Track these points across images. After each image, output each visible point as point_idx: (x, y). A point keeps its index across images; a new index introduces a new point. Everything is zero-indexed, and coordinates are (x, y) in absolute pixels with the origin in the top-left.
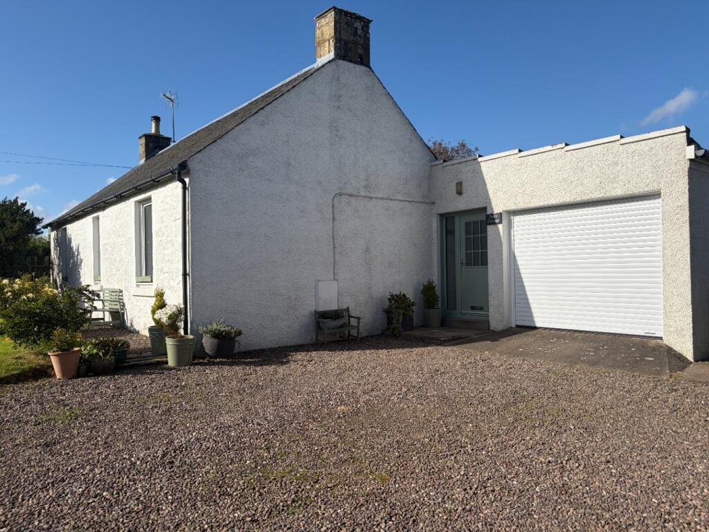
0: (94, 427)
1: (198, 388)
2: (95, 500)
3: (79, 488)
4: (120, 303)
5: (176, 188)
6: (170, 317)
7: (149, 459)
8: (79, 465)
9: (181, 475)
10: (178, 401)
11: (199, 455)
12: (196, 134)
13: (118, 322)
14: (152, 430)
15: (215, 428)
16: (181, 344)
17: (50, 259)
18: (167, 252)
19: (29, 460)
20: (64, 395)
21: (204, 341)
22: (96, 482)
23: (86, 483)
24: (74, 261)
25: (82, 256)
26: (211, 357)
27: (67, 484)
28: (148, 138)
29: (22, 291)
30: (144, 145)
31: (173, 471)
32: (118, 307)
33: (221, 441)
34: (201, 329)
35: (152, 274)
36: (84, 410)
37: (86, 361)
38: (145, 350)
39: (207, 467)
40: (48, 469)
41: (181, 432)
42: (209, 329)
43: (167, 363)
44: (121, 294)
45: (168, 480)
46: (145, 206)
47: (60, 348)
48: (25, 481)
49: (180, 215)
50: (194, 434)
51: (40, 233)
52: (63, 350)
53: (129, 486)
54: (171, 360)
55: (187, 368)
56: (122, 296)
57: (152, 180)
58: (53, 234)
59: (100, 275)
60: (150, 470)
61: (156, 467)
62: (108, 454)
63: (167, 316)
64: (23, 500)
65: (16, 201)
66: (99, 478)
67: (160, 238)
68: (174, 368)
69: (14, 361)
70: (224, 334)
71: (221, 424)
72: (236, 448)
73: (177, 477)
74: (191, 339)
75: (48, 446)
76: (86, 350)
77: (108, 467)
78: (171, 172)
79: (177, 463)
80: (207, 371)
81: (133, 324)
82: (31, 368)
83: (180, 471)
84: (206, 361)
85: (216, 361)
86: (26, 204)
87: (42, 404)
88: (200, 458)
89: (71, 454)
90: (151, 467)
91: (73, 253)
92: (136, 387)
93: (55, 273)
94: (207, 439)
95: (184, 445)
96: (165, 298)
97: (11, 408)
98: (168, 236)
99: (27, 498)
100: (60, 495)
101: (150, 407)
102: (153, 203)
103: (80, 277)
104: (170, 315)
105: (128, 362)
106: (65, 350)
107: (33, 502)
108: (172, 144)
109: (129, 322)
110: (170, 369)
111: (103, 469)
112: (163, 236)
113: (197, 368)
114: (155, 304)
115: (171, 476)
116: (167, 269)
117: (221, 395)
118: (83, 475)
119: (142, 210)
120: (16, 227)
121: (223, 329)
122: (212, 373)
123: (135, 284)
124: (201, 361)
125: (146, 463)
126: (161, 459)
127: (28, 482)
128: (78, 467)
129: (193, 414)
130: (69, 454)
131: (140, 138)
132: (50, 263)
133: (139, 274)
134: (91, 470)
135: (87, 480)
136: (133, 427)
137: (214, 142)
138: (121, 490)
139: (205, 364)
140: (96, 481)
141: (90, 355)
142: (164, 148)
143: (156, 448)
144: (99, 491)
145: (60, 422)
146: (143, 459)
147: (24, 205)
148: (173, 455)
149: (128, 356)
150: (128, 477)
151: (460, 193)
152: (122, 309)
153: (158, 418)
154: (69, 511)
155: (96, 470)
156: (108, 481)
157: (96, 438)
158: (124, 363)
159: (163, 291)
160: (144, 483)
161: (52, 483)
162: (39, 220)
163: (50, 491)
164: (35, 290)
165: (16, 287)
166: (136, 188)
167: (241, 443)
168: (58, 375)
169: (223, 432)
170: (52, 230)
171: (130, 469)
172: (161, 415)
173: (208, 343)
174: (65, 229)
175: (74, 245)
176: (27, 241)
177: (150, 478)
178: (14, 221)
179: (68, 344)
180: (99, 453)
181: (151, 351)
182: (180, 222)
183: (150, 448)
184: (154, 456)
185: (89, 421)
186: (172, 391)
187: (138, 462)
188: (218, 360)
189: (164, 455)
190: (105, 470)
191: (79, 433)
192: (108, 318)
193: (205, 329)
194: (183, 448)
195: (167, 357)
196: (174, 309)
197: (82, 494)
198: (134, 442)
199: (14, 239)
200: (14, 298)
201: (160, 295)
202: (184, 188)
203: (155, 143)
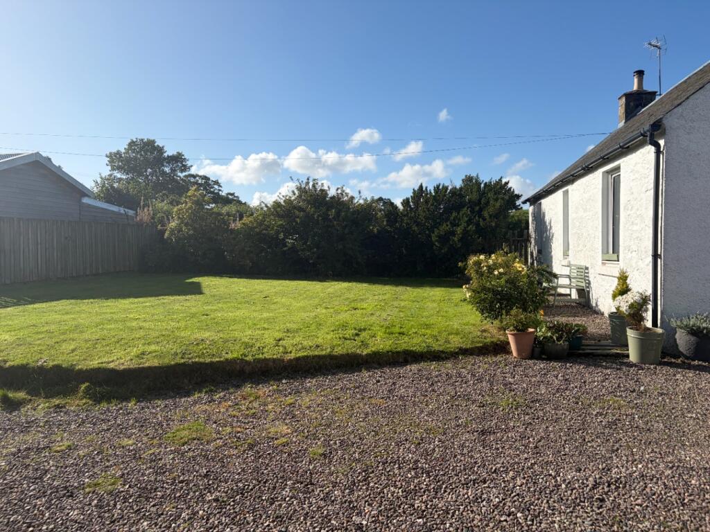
0: (531, 423)
1: (660, 398)
2: (508, 519)
3: (496, 497)
4: (585, 280)
5: (649, 152)
6: (631, 306)
7: (577, 485)
8: (504, 468)
9: (610, 523)
10: (630, 411)
11: (639, 501)
12: (685, 82)
13: (583, 300)
14: (589, 444)
15: (671, 465)
16: (646, 337)
17: (528, 232)
18: (635, 228)
19: (463, 446)
20: (514, 377)
21: (677, 336)
22: (515, 496)
23: (505, 494)
24: (547, 235)
25: (553, 230)
26: (687, 358)
27: (487, 487)
28: (629, 96)
29: (496, 266)
30: (624, 106)
31: (601, 513)
32: (583, 284)
33: (674, 489)
34: (674, 323)
35: (618, 252)
36: (526, 400)
37: (540, 342)
38: (605, 337)
39: (647, 523)
40: (476, 463)
41: (624, 458)
42: (685, 323)
43: (628, 356)
44: (586, 271)
45: (592, 525)
46: (613, 176)
47: (516, 328)
48: (453, 470)
49: (651, 185)
50: (640, 466)
51: (519, 209)
52: (518, 330)
53: (546, 515)
54: (633, 354)
55: (652, 367)
56: (588, 273)
57: (621, 147)
58: (532, 208)
59: (568, 250)
60: (574, 503)
61: (582, 499)
62: (535, 463)
63: (627, 304)
64: (445, 491)
65: (500, 180)
66: (518, 492)
67: (629, 212)
68: (635, 365)
69: (479, 333)
70: (705, 332)
71: (680, 461)
72: (694, 505)
73: (604, 525)
74: (660, 334)
75: (483, 434)
76: (542, 332)
77: (530, 480)
78: (642, 135)
79: (608, 504)
80: (678, 376)
81: (599, 303)
82: (492, 342)
83: (610, 517)
84: (679, 361)
85: (693, 363)
86: (508, 182)
87: (492, 384)
88: (641, 505)
89: (500, 450)
90: (576, 498)
91: (546, 227)
92: (585, 382)
93: (532, 246)
94: (655, 479)
95: (623, 479)
96: (628, 281)
97: (466, 383)
98: (638, 210)
99: (449, 491)
100: (477, 499)
101: (595, 413)
102: (622, 173)
103: (551, 251)
104: (632, 304)
105: (584, 350)
106: (521, 330)
107: (452, 498)
108: (658, 98)
109: (594, 301)
110: (631, 365)
111: (524, 481)
112: (631, 210)
113: (666, 369)
114: (617, 288)
115: (596, 520)
116: (634, 248)
117: (689, 415)
118: (504, 482)
119: (611, 181)
120: (498, 204)
121: (704, 325)
122: (685, 380)
123: (600, 262)
124: (673, 360)
125: (572, 490)
126: (590, 490)
127: (455, 472)
128: (501, 469)
129: (645, 436)
130: (498, 449)
131: (620, 98)
132: (529, 236)
133: (605, 251)
134: (514, 478)
135: (506, 489)
136: (569, 435)
137: (700, 88)
138: (536, 517)
139: (677, 366)
140: (514, 494)
141: (544, 338)
142: (647, 105)
143: (589, 472)
144: (513, 509)
145: (501, 409)
146: (569, 483)
147: (507, 183)
148: (606, 489)
149: (584, 342)
150: (548, 502)
152: (588, 287)
153: (599, 429)
154: (479, 524)
155: (518, 479)
156: (526, 499)
157: (529, 438)
158: (579, 350)
159: (627, 274)
160: (563, 518)
161: (474, 480)
162: (518, 197)
163: (470, 491)
164: (507, 265)
165: (491, 262)
166: (602, 158)
167: (703, 501)
168: (515, 353)
169: (680, 475)
170: (531, 205)
171: (553, 491)
172: (605, 427)
173: (683, 340)
174: (540, 204)
175: (547, 219)
176: (506, 216)
177: (572, 512)
178: (496, 200)
179: (523, 325)
180: (526, 459)
181: (611, 339)
182: (651, 193)
183: (581, 470)
184: (583, 483)
185: (528, 414)
186: (626, 397)
187: (563, 486)
188: (696, 362)
189: (594, 485)
190: (527, 483)
191: (514, 427)
192: (574, 295)
193: (679, 323)
194: (621, 482)
195: (628, 350)
196: (637, 298)
197: (496, 507)
198: (565, 455)
199: (495, 216)
200: (489, 272)
201: (623, 278)
202: (658, 152)
203: (636, 101)
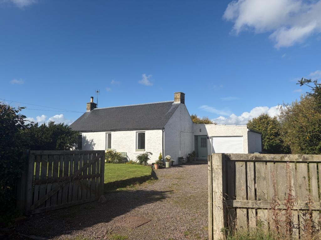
28: (91, 104)
46: (138, 133)
98: (154, 141)
102: (146, 133)
123: (135, 151)
151: (200, 131)
175: (88, 139)
202: (163, 132)
203: (93, 106)
